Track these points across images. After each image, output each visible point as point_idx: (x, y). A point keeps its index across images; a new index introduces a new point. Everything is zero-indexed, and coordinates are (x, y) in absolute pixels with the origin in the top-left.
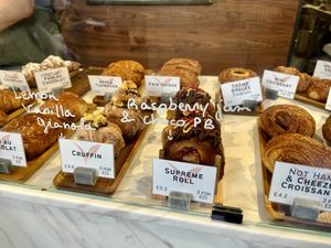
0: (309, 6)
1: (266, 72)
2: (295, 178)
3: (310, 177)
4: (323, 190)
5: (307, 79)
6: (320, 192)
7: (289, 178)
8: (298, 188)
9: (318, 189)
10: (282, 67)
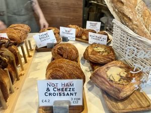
0: (93, 2)
1: (61, 27)
2: (51, 88)
3: (60, 87)
4: (69, 93)
5: (81, 30)
6: (68, 94)
7: (48, 89)
8: (54, 95)
9: (66, 93)
10: (70, 25)
